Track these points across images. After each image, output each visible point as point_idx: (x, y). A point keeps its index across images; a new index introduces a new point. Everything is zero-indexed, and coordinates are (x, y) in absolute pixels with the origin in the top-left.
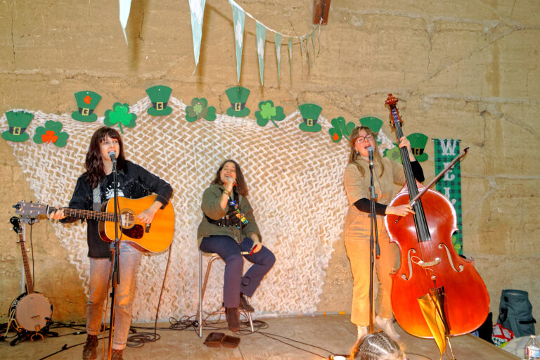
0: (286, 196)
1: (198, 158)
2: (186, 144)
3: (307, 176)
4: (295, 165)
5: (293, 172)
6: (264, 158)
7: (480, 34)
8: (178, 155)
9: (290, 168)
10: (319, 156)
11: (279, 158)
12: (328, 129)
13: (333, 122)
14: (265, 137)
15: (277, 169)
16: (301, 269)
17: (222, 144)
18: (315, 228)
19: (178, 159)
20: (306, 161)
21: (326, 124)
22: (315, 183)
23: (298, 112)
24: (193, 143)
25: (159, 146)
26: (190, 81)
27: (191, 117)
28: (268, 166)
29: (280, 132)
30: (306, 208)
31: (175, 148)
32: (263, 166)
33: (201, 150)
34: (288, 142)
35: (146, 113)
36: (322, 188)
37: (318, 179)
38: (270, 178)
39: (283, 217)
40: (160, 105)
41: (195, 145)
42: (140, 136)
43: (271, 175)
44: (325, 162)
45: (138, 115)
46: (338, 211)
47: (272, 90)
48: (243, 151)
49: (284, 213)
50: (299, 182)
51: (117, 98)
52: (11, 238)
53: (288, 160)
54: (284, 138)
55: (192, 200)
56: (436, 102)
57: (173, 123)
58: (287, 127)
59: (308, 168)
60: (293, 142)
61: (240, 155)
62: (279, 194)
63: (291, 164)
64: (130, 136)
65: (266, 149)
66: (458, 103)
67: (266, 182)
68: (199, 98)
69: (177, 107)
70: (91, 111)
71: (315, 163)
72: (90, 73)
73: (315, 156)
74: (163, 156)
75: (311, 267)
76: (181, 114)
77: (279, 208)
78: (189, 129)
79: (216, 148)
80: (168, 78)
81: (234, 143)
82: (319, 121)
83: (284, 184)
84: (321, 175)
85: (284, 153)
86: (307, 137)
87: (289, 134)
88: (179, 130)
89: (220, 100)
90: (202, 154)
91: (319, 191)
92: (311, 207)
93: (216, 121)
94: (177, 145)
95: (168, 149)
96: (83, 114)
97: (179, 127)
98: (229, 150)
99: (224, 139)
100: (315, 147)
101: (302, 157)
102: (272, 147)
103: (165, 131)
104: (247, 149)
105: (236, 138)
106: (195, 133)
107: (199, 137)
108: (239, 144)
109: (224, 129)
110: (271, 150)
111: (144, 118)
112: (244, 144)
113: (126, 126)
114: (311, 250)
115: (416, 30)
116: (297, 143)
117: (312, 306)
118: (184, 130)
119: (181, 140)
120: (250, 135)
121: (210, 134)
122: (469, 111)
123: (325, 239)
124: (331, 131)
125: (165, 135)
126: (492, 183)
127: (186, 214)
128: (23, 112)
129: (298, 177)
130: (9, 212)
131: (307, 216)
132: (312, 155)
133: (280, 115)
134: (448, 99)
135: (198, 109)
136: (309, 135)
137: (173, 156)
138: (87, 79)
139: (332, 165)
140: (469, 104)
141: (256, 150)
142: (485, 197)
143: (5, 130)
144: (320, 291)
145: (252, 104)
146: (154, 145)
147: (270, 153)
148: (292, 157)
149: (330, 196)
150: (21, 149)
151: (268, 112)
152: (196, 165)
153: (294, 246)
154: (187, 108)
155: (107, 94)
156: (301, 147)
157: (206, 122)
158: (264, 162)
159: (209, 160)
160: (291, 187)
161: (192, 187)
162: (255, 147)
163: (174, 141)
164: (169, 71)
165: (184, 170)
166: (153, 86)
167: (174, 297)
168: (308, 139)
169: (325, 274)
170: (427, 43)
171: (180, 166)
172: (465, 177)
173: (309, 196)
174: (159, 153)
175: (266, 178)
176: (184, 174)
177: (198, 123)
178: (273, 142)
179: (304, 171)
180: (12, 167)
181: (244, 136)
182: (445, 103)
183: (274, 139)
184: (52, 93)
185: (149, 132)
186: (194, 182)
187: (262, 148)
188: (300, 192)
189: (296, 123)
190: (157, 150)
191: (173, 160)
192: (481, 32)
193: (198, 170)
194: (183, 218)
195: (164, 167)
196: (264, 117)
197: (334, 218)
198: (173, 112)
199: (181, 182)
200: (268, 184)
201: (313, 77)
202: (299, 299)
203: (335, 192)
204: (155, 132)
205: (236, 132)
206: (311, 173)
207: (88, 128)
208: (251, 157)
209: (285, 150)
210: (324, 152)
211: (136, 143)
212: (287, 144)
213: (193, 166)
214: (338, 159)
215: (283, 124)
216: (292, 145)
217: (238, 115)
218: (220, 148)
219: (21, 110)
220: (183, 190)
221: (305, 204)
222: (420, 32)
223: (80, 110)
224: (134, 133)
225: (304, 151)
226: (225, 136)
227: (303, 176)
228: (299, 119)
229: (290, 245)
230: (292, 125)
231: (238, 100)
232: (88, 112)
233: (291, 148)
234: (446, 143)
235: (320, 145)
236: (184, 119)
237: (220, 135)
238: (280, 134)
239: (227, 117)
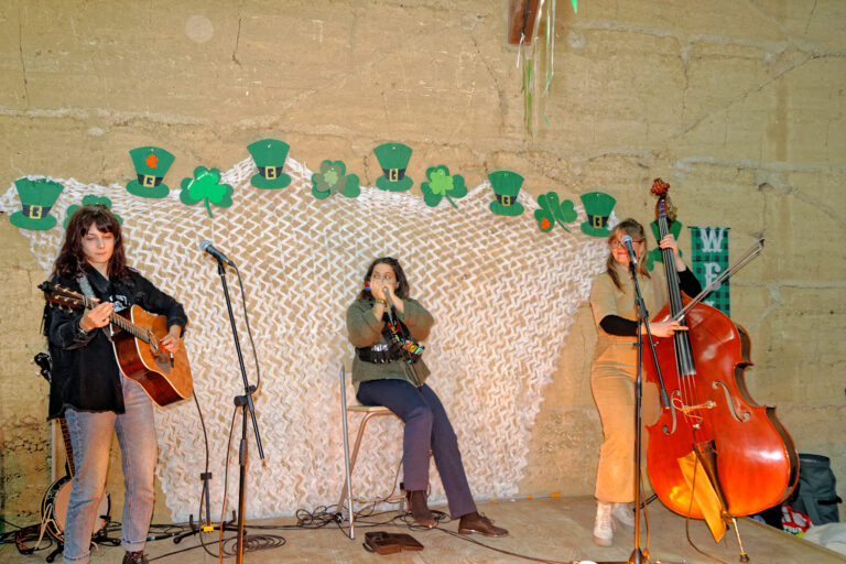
0: (471, 316)
1: (332, 257)
2: (314, 234)
3: (502, 285)
4: (484, 268)
5: (481, 279)
6: (436, 257)
7: (759, 62)
8: (301, 252)
9: (477, 272)
10: (519, 254)
11: (459, 257)
12: (533, 212)
13: (541, 200)
14: (438, 223)
15: (455, 273)
16: (494, 429)
17: (371, 234)
18: (515, 366)
19: (302, 258)
20: (500, 261)
21: (529, 202)
22: (515, 295)
23: (487, 185)
24: (324, 234)
25: (270, 238)
26: (317, 133)
27: (321, 191)
28: (442, 270)
29: (459, 215)
30: (501, 335)
31: (295, 240)
32: (434, 269)
33: (337, 244)
34: (472, 231)
35: (249, 184)
36: (525, 303)
37: (518, 289)
38: (445, 289)
39: (466, 348)
40: (270, 171)
41: (328, 236)
42: (240, 221)
43: (447, 283)
44: (529, 263)
45: (235, 186)
46: (549, 338)
47: (446, 148)
48: (403, 246)
49: (467, 343)
50: (489, 294)
51: (200, 160)
52: (31, 387)
53: (473, 260)
54: (466, 225)
55: (324, 325)
56: (694, 169)
57: (293, 201)
58: (470, 208)
59: (503, 272)
60: (480, 232)
61: (399, 252)
62: (460, 312)
63: (477, 266)
64: (222, 221)
65: (439, 242)
66: (726, 172)
67: (439, 294)
68: (333, 161)
69: (298, 174)
70: (159, 180)
71: (514, 264)
72: (155, 117)
73: (514, 254)
74: (277, 254)
75: (509, 427)
76: (304, 185)
77: (459, 335)
78: (317, 211)
79: (361, 240)
80: (282, 127)
81: (389, 233)
82: (519, 199)
83: (467, 297)
84: (522, 283)
85: (466, 249)
86: (502, 223)
87: (473, 218)
88: (302, 212)
89: (365, 164)
90: (339, 250)
91: (520, 308)
92: (509, 332)
93: (360, 198)
94: (299, 236)
95: (284, 242)
96: (145, 184)
97: (302, 207)
98: (381, 244)
99: (374, 226)
100: (514, 239)
101: (493, 254)
102: (447, 239)
103: (279, 214)
104: (410, 242)
105: (392, 226)
106: (327, 216)
107: (334, 222)
108: (396, 234)
109: (373, 210)
110: (447, 244)
111: (245, 192)
112: (404, 235)
113: (216, 205)
114: (508, 400)
115: (666, 56)
116: (486, 234)
117: (511, 485)
118: (310, 212)
119: (305, 229)
120: (414, 220)
121: (352, 218)
122: (743, 183)
123: (530, 382)
124: (538, 214)
125: (280, 219)
126: (774, 294)
127: (315, 347)
128: (44, 180)
129: (489, 287)
130: (27, 346)
131: (503, 347)
132: (509, 252)
133: (460, 189)
134: (712, 165)
135: (331, 178)
136: (504, 220)
137: (293, 254)
138: (150, 128)
139: (539, 267)
140: (741, 172)
141: (423, 244)
142: (764, 315)
143: (15, 210)
144: (523, 463)
145: (416, 171)
146: (262, 235)
147: (445, 248)
148: (480, 256)
149: (536, 316)
150: (44, 242)
151: (441, 183)
152: (329, 268)
153: (483, 394)
154: (313, 177)
155: (184, 152)
156: (492, 239)
157: (344, 199)
158: (436, 263)
159: (350, 261)
160: (478, 302)
161: (325, 304)
162: (422, 239)
163: (293, 229)
164: (284, 116)
165: (311, 276)
166: (258, 140)
167: (299, 476)
168: (502, 228)
169: (530, 437)
170: (681, 77)
171: (304, 270)
172: (736, 285)
173: (505, 315)
174: (271, 249)
175: (440, 288)
176: (311, 282)
177: (332, 201)
178: (449, 231)
179: (497, 276)
180: (29, 271)
181: (404, 222)
182: (707, 171)
183: (452, 226)
184: (92, 150)
185: (255, 214)
186: (327, 295)
187: (433, 241)
188: (491, 310)
189: (485, 201)
190: (267, 243)
191: (293, 259)
192: (761, 60)
193: (334, 276)
194: (311, 352)
195: (279, 271)
196: (435, 192)
197: (543, 350)
198: (293, 183)
199: (307, 295)
200: (442, 298)
201: (509, 129)
202: (491, 475)
203: (545, 309)
204: (263, 214)
205: (393, 215)
206: (507, 280)
207: (154, 209)
208: (416, 254)
209: (468, 244)
210: (529, 248)
211: (233, 232)
212: (470, 235)
213: (324, 271)
214: (548, 258)
215: (465, 202)
216: (478, 236)
217: (394, 189)
218: (367, 241)
219: (42, 177)
220: (310, 308)
221: (500, 328)
222: (671, 59)
223: (141, 178)
224: (230, 216)
225: (498, 245)
226: (375, 222)
227: (496, 285)
228: (490, 196)
229: (477, 391)
230: (477, 205)
231: (394, 169)
232: (153, 182)
233: (478, 241)
234: (708, 233)
235: (522, 236)
236: (309, 194)
237: (366, 219)
238: (460, 219)
239: (377, 190)
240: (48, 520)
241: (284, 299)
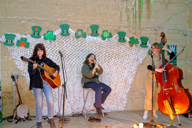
0: (113, 67)
1: (80, 53)
2: (75, 47)
3: (121, 59)
4: (116, 55)
5: (116, 58)
6: (105, 53)
7: (185, 4)
8: (73, 51)
9: (115, 56)
10: (125, 52)
11: (110, 53)
12: (128, 42)
13: (130, 39)
14: (105, 44)
15: (109, 57)
16: (118, 94)
17: (89, 47)
18: (123, 79)
19: (73, 53)
20: (120, 54)
21: (127, 39)
22: (124, 62)
23: (117, 35)
24: (78, 47)
25: (65, 48)
26: (76, 22)
27: (77, 37)
28: (106, 56)
29: (110, 42)
30: (120, 72)
31: (71, 48)
32: (104, 55)
33: (81, 50)
34: (113, 46)
35: (60, 35)
36: (126, 64)
37: (125, 60)
38: (107, 60)
39: (112, 75)
40: (65, 32)
41: (79, 47)
42: (58, 44)
43: (107, 59)
44: (127, 54)
45: (57, 35)
46: (132, 72)
47: (107, 26)
48: (97, 50)
49: (112, 73)
50: (117, 62)
51: (48, 29)
52: (9, 84)
53: (114, 53)
54: (112, 45)
55: (78, 69)
56: (168, 31)
57: (70, 39)
58: (113, 41)
59: (121, 56)
60: (115, 47)
61: (96, 51)
62: (110, 66)
63: (115, 55)
64: (54, 44)
65: (105, 49)
66: (176, 31)
67: (105, 62)
68: (80, 29)
69: (72, 33)
70: (38, 34)
71: (124, 54)
72: (37, 18)
73: (124, 52)
74: (67, 52)
75: (122, 93)
76: (73, 35)
77: (110, 71)
78: (76, 41)
79: (87, 48)
80: (68, 21)
81: (93, 47)
82: (125, 38)
83: (112, 62)
84: (126, 59)
85: (112, 51)
86: (121, 44)
87: (114, 43)
88: (73, 42)
89: (88, 30)
90: (81, 51)
91: (125, 65)
92: (122, 71)
93: (87, 38)
94: (72, 47)
95: (68, 49)
96: (35, 35)
97: (73, 40)
98: (92, 50)
99: (90, 45)
100: (124, 48)
101: (119, 52)
102: (107, 48)
103: (67, 42)
104: (98, 49)
105: (94, 45)
106: (79, 43)
107: (80, 44)
108: (95, 47)
109: (90, 41)
110: (107, 49)
111: (59, 37)
112: (97, 47)
113: (52, 40)
114: (122, 87)
115: (161, 3)
116: (117, 47)
117: (123, 107)
118: (75, 42)
119: (73, 46)
120: (99, 43)
121: (84, 43)
122: (180, 34)
123: (127, 83)
124: (129, 42)
125: (67, 43)
126: (188, 62)
128: (11, 34)
129: (117, 60)
130: (8, 74)
131: (121, 74)
132: (122, 51)
133: (111, 36)
134: (173, 30)
135: (80, 33)
136: (121, 43)
137: (70, 52)
138: (36, 21)
139: (130, 55)
140: (180, 32)
141: (102, 49)
142: (185, 67)
143: (5, 41)
144: (126, 102)
145: (100, 32)
146: (63, 47)
147: (107, 51)
148: (115, 52)
149: (129, 67)
150: (11, 49)
151: (106, 34)
152: (79, 55)
153: (116, 86)
154: (75, 33)
155: (44, 27)
156: (118, 48)
157: (83, 39)
158: (105, 54)
159: (84, 53)
160: (115, 63)
161: (78, 64)
162: (101, 48)
163: (71, 46)
164: (68, 18)
165: (75, 57)
166: (62, 24)
167: (72, 105)
168: (121, 45)
169: (127, 96)
170: (165, 8)
171: (73, 56)
172: (178, 59)
173: (121, 67)
174: (65, 51)
175: (106, 60)
176: (75, 59)
177: (80, 39)
178: (108, 46)
179: (119, 57)
180: (8, 56)
181: (97, 44)
182: (172, 31)
183: (109, 45)
184: (22, 27)
185: (61, 42)
186: (79, 62)
187: (104, 49)
188: (118, 66)
189: (117, 39)
190: (64, 49)
191: (71, 53)
192: (186, 3)
193: (80, 57)
194: (75, 75)
195: (67, 56)
196: (105, 37)
197: (130, 75)
198: (70, 35)
199: (74, 62)
200: (106, 62)
201: (123, 21)
202: (118, 105)
203: (131, 65)
204: (63, 42)
205: (94, 42)
206: (122, 58)
207: (37, 41)
208: (100, 52)
209: (112, 49)
210: (127, 50)
211: (56, 46)
212: (113, 47)
213: (78, 56)
214: (132, 53)
215: (112, 39)
216: (115, 48)
217: (95, 36)
218: (88, 49)
219: (11, 33)
220: (75, 65)
221: (120, 70)
222: (163, 3)
223: (34, 33)
224: (55, 43)
225: (120, 50)
226: (90, 44)
227: (119, 59)
228: (118, 38)
229: (115, 85)
230: (115, 40)
231: (95, 31)
232: (37, 34)
233: (115, 49)
234: (171, 47)
235: (126, 48)
236: (74, 37)
237: (88, 43)
238: (111, 43)
239: (91, 36)
240: (16, 114)
241: (68, 63)
